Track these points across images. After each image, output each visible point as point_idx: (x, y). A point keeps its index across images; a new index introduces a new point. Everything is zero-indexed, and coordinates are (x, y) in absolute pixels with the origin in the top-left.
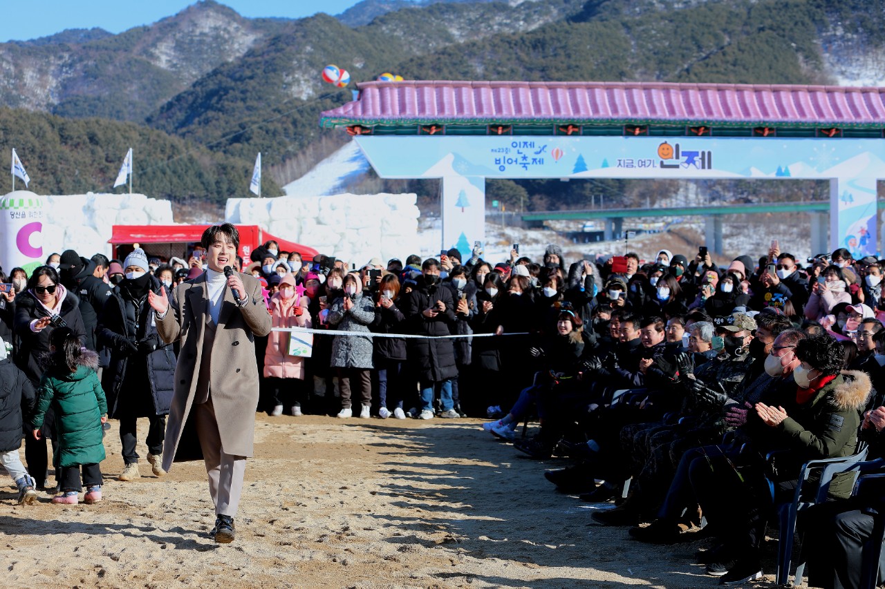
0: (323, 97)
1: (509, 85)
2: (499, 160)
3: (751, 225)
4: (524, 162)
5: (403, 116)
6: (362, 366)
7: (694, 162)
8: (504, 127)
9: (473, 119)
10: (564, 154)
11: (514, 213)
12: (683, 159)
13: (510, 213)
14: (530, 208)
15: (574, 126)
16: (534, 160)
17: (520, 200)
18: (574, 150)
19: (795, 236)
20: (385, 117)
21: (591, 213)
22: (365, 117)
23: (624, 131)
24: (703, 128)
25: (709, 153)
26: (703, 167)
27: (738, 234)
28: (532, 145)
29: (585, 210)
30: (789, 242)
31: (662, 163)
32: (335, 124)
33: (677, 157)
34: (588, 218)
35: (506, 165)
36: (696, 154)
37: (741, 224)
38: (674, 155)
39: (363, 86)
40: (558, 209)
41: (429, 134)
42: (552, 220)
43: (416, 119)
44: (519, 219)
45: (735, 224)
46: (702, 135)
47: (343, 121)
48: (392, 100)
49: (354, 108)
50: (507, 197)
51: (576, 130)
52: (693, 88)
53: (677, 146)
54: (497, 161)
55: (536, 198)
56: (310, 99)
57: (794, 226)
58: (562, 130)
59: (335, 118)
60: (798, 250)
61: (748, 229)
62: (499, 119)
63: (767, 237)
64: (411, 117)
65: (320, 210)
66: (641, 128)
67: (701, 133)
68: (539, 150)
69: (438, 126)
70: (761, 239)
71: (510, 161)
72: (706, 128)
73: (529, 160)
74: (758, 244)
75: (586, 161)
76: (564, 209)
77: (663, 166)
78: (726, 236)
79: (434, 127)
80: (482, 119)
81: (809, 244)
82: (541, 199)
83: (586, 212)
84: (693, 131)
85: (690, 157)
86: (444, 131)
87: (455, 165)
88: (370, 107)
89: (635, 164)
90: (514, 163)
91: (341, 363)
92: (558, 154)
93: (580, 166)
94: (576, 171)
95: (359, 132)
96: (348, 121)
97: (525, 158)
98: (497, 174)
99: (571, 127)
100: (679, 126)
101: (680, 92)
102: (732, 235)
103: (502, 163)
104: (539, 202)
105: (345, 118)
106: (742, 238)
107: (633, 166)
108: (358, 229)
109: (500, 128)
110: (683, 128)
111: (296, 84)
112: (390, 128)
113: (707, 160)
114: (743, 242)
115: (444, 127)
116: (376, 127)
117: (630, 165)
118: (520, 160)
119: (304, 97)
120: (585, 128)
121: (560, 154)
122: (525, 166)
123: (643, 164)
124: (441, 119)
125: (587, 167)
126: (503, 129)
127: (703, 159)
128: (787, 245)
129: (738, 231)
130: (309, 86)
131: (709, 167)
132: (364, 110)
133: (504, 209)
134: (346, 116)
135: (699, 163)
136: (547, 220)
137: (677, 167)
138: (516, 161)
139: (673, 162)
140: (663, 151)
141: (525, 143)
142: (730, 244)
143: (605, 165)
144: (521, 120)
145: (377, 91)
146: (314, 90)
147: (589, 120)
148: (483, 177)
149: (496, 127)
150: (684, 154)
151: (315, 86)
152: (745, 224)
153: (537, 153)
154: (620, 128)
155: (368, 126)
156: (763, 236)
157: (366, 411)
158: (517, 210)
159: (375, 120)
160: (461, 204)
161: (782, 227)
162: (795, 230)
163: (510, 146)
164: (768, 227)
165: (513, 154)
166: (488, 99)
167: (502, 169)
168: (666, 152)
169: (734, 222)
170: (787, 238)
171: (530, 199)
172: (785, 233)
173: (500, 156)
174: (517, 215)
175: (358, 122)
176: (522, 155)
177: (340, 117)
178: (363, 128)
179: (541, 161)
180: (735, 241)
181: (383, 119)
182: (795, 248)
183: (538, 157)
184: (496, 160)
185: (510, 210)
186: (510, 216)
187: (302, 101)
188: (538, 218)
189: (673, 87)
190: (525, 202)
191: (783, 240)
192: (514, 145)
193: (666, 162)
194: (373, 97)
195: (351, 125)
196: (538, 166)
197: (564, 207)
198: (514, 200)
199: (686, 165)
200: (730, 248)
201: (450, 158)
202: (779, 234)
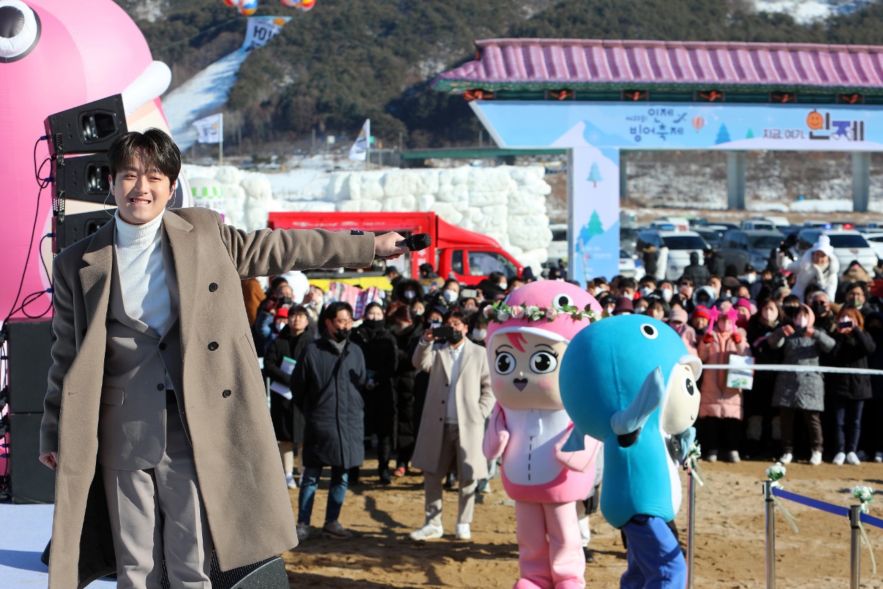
0: (174, 18)
1: (644, 45)
2: (635, 129)
3: (658, 165)
4: (662, 131)
5: (532, 79)
6: (811, 408)
7: (845, 133)
8: (642, 92)
9: (609, 83)
10: (706, 123)
11: (392, 151)
12: (834, 129)
13: (387, 150)
14: (410, 144)
15: (718, 92)
16: (673, 129)
17: (398, 135)
18: (716, 118)
19: (708, 176)
20: (513, 80)
21: (480, 150)
22: (491, 80)
23: (770, 99)
24: (856, 96)
25: (862, 123)
26: (855, 139)
27: (645, 174)
28: (671, 113)
29: (473, 147)
30: (701, 184)
31: (811, 133)
32: (453, 88)
33: (828, 128)
34: (476, 155)
35: (643, 135)
36: (848, 124)
37: (646, 164)
38: (824, 125)
39: (482, 44)
40: (441, 146)
41: (557, 99)
42: (435, 158)
43: (545, 83)
44: (398, 157)
45: (641, 163)
46: (855, 103)
47: (464, 84)
48: (517, 60)
49: (476, 69)
50: (383, 133)
51: (719, 96)
52: (843, 50)
53: (828, 115)
54: (633, 131)
55: (417, 135)
56: (158, 20)
57: (708, 166)
58: (703, 96)
59: (456, 80)
60: (711, 192)
61: (656, 170)
62: (637, 84)
63: (677, 179)
64: (541, 80)
65: (440, 184)
66: (790, 94)
67: (853, 101)
68: (677, 118)
69: (568, 91)
70: (670, 180)
71: (647, 131)
72: (860, 96)
73: (668, 130)
74: (667, 186)
75: (730, 131)
76: (448, 147)
77: (812, 137)
78: (631, 177)
79: (564, 92)
80: (618, 83)
81: (723, 186)
82: (422, 134)
83: (474, 150)
84: (845, 98)
85: (842, 127)
86: (574, 96)
87: (587, 135)
88: (493, 68)
89: (782, 135)
90: (651, 133)
91: (784, 403)
92: (699, 123)
93: (723, 136)
94: (719, 141)
95: (480, 96)
96: (469, 84)
97: (662, 127)
98: (632, 145)
99: (713, 93)
100: (831, 93)
101: (829, 55)
102: (636, 176)
103: (638, 133)
104: (420, 138)
105: (467, 81)
106: (648, 180)
107: (779, 137)
108: (481, 207)
109: (637, 94)
110: (833, 95)
111: (141, 3)
112: (516, 92)
113: (859, 131)
114: (650, 184)
115: (575, 92)
116: (499, 92)
117: (777, 136)
118: (658, 130)
119: (152, 19)
120: (728, 94)
121: (701, 123)
122: (663, 136)
123: (791, 135)
124: (574, 83)
125: (731, 138)
126: (640, 95)
127: (855, 130)
128: (699, 187)
129: (645, 171)
130: (156, 6)
131: (862, 139)
132: (488, 73)
133: (380, 145)
134: (469, 78)
135: (850, 133)
136: (429, 158)
137: (827, 138)
138: (653, 131)
139: (823, 132)
140: (813, 122)
141: (663, 111)
142: (635, 186)
143: (750, 135)
144: (660, 85)
145: (498, 50)
146: (162, 11)
147: (735, 85)
148: (617, 148)
149: (632, 92)
150: (835, 124)
151: (162, 6)
152: (652, 164)
153: (676, 122)
154: (766, 94)
155: (491, 90)
156: (672, 177)
157: (817, 458)
158: (396, 147)
159: (501, 83)
160: (593, 178)
161: (694, 167)
162: (708, 170)
163: (646, 114)
164: (678, 167)
165: (650, 123)
166: (623, 60)
167: (638, 139)
168: (815, 122)
169: (639, 161)
170: (700, 179)
171: (410, 133)
172: (696, 174)
173: (636, 124)
174: (396, 152)
175: (481, 85)
176: (660, 124)
177: (462, 80)
178: (485, 92)
179: (681, 131)
180: (640, 182)
181: (510, 83)
182: (708, 191)
183: (677, 126)
184: (632, 129)
185: (387, 147)
186: (388, 154)
187: (149, 23)
188: (420, 156)
189: (822, 49)
190: (404, 138)
191: (695, 182)
192: (651, 113)
193: (816, 133)
194: (495, 57)
195: (471, 88)
196: (677, 136)
197: (448, 143)
198: (392, 136)
199: (837, 136)
200: (635, 190)
201: (581, 126)
202: (690, 174)
